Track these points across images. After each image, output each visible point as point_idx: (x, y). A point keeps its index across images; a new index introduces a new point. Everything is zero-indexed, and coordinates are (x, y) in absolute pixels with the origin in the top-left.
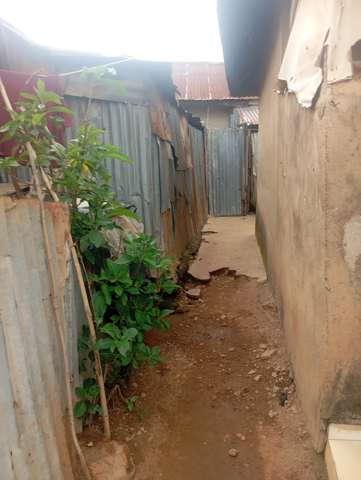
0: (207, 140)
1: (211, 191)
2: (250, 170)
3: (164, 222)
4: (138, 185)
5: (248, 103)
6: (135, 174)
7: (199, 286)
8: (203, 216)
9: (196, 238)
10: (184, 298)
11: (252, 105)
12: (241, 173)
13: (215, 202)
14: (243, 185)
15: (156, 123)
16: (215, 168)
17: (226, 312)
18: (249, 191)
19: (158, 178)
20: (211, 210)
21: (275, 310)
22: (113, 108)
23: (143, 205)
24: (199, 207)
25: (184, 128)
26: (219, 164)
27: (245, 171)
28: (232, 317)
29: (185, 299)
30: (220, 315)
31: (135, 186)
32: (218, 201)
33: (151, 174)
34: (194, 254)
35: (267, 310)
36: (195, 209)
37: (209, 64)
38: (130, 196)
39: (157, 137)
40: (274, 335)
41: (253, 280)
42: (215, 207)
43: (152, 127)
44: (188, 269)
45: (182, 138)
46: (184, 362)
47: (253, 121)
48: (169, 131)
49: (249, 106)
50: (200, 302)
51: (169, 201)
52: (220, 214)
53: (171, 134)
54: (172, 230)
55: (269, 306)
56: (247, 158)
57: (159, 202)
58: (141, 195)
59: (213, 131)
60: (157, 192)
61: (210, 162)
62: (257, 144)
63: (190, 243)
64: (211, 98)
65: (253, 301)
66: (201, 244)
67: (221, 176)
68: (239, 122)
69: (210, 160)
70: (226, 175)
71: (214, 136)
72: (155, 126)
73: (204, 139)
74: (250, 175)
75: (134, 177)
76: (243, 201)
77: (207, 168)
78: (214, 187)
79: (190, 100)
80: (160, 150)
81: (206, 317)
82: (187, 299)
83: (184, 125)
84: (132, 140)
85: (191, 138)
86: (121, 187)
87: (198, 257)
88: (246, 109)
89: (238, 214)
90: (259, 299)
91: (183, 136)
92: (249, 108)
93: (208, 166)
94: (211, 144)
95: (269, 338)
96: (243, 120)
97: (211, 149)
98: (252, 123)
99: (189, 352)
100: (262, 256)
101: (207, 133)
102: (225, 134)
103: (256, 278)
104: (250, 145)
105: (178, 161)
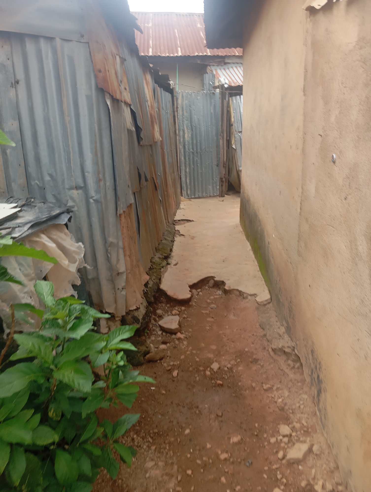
0: (177, 105)
1: (183, 168)
2: (229, 142)
3: (123, 227)
4: (78, 173)
5: (224, 61)
6: (72, 155)
7: (177, 309)
8: (175, 200)
9: (169, 231)
10: (156, 331)
11: (229, 63)
12: (218, 146)
13: (188, 181)
14: (221, 160)
15: (102, 70)
16: (188, 141)
17: (218, 354)
18: (228, 167)
19: (111, 161)
20: (184, 190)
21: (293, 357)
22: (30, 47)
23: (88, 204)
24: (171, 190)
25: (149, 87)
26: (192, 135)
27: (222, 143)
28: (229, 366)
29: (157, 333)
30: (211, 362)
31: (73, 174)
32: (192, 180)
33: (99, 155)
34: (167, 258)
35: (280, 356)
36: (166, 193)
37: (177, 15)
38: (67, 191)
39: (106, 93)
40: (299, 407)
41: (249, 297)
42: (189, 187)
43: (96, 77)
44: (160, 283)
45: (147, 101)
46: (160, 479)
47: (232, 82)
48: (127, 88)
49: (225, 64)
50: (179, 339)
51: (131, 192)
52: (194, 196)
53: (130, 92)
54: (136, 235)
55: (284, 351)
56: (225, 128)
57: (114, 198)
58: (84, 188)
59: (184, 94)
60: (109, 182)
61: (181, 133)
62: (236, 110)
63: (161, 241)
64: (180, 54)
65: (255, 334)
66: (176, 239)
67: (195, 150)
68: (214, 83)
69: (182, 130)
70: (201, 149)
71: (186, 100)
72: (101, 75)
73: (173, 104)
74: (228, 148)
75: (71, 160)
76: (221, 179)
77: (178, 141)
78: (187, 163)
79: (155, 56)
80: (111, 115)
81: (191, 369)
82: (160, 333)
83: (148, 83)
84: (65, 100)
85: (158, 102)
86: (50, 175)
87: (173, 261)
88: (222, 68)
89: (215, 195)
90: (265, 333)
91: (148, 98)
92: (226, 67)
93: (179, 138)
94: (183, 111)
95: (293, 413)
96: (219, 81)
97: (182, 116)
98: (230, 85)
99: (167, 454)
100: (256, 257)
101: (178, 97)
102: (199, 98)
103: (255, 295)
104: (229, 112)
105: (142, 132)
